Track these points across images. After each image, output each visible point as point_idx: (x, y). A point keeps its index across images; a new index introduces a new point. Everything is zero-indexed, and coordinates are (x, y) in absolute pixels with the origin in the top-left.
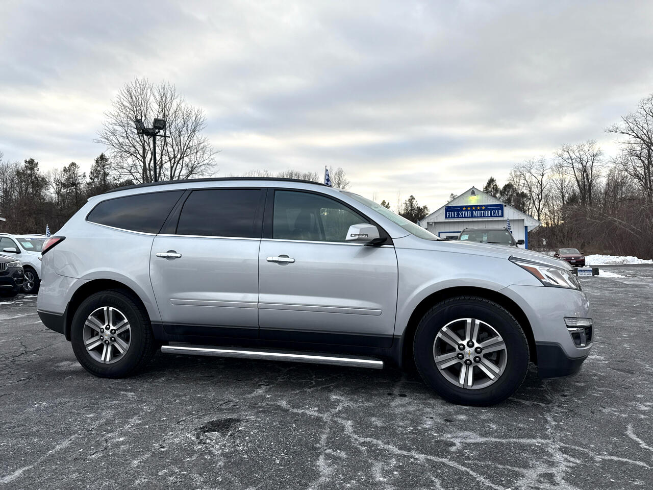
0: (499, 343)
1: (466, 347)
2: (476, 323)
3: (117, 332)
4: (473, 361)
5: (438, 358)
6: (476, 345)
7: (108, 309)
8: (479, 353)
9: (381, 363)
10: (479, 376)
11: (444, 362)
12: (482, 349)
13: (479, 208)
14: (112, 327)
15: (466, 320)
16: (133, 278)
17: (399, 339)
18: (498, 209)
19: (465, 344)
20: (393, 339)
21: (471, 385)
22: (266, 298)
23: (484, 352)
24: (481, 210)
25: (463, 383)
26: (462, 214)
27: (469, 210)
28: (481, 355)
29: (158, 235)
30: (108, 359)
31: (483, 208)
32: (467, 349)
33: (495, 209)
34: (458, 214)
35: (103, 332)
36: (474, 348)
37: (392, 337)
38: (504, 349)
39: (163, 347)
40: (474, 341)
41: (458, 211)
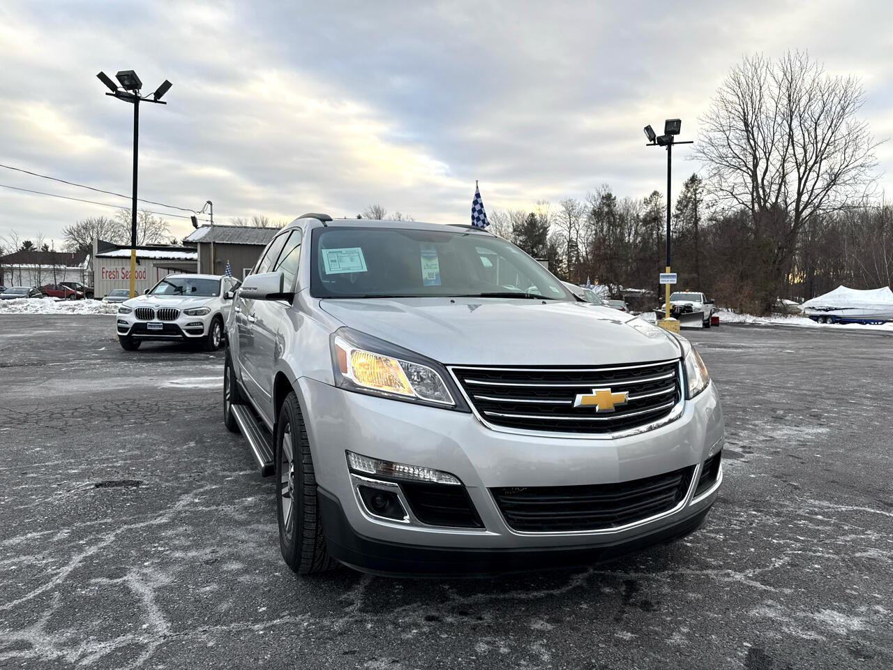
5: (283, 478)
11: (285, 485)
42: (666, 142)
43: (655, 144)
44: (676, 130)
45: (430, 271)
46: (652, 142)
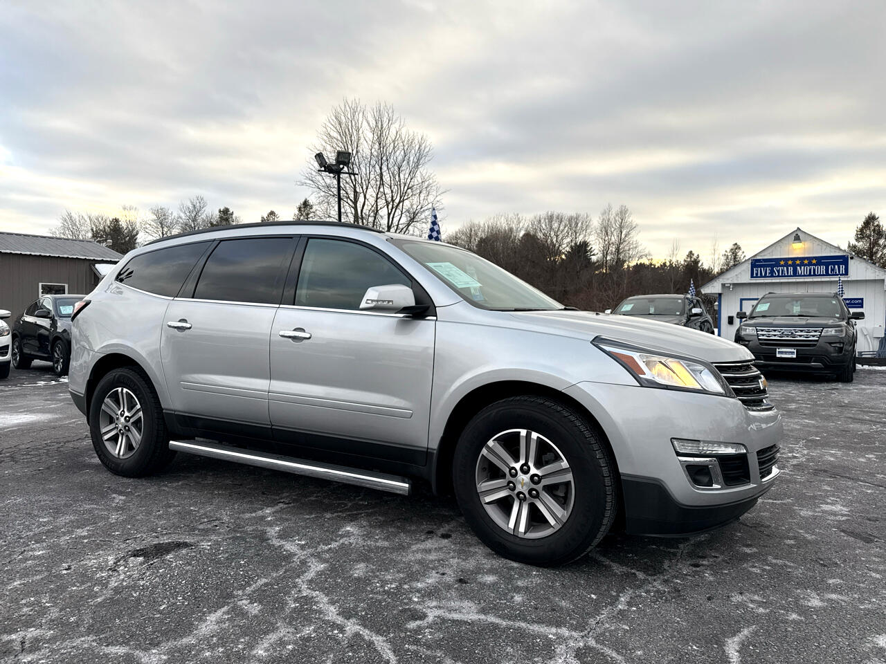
0: (563, 471)
1: (519, 472)
2: (532, 437)
3: (132, 420)
4: (527, 496)
5: (483, 486)
6: (533, 471)
7: (122, 390)
8: (537, 483)
9: (407, 485)
10: (536, 519)
11: (490, 492)
12: (540, 478)
13: (806, 262)
14: (127, 414)
15: (520, 432)
16: (144, 354)
17: (432, 454)
18: (839, 264)
19: (518, 468)
20: (427, 453)
21: (523, 531)
22: (279, 386)
23: (544, 482)
24: (810, 264)
25: (513, 528)
26: (778, 271)
27: (790, 265)
28: (539, 487)
29: (176, 299)
30: (121, 453)
31: (814, 261)
32: (521, 476)
33: (834, 264)
34: (772, 272)
35: (118, 419)
36: (529, 475)
37: (426, 450)
38: (570, 481)
39: (171, 442)
40: (531, 464)
41: (772, 266)
42: (334, 170)
43: (325, 171)
44: (346, 160)
46: (323, 169)
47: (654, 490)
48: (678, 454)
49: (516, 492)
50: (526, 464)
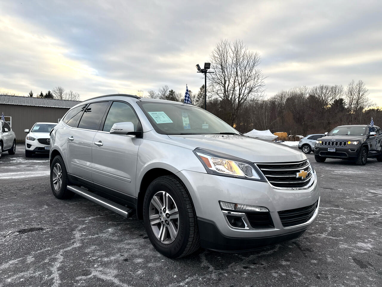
0: (176, 213)
1: (163, 212)
2: (167, 195)
3: (60, 176)
4: (165, 223)
5: (152, 216)
6: (167, 211)
7: (58, 164)
9: (127, 213)
11: (153, 220)
12: (170, 215)
15: (163, 193)
16: (62, 150)
19: (163, 210)
21: (163, 240)
22: (94, 166)
23: (171, 217)
25: (159, 238)
28: (169, 219)
29: (73, 128)
30: (57, 189)
32: (163, 214)
35: (57, 175)
36: (166, 214)
37: (135, 198)
38: (178, 218)
39: (68, 186)
40: (167, 208)
42: (204, 71)
43: (200, 72)
44: (209, 67)
45: (186, 122)
46: (199, 71)
47: (211, 226)
48: (222, 209)
49: (161, 221)
50: (165, 208)
